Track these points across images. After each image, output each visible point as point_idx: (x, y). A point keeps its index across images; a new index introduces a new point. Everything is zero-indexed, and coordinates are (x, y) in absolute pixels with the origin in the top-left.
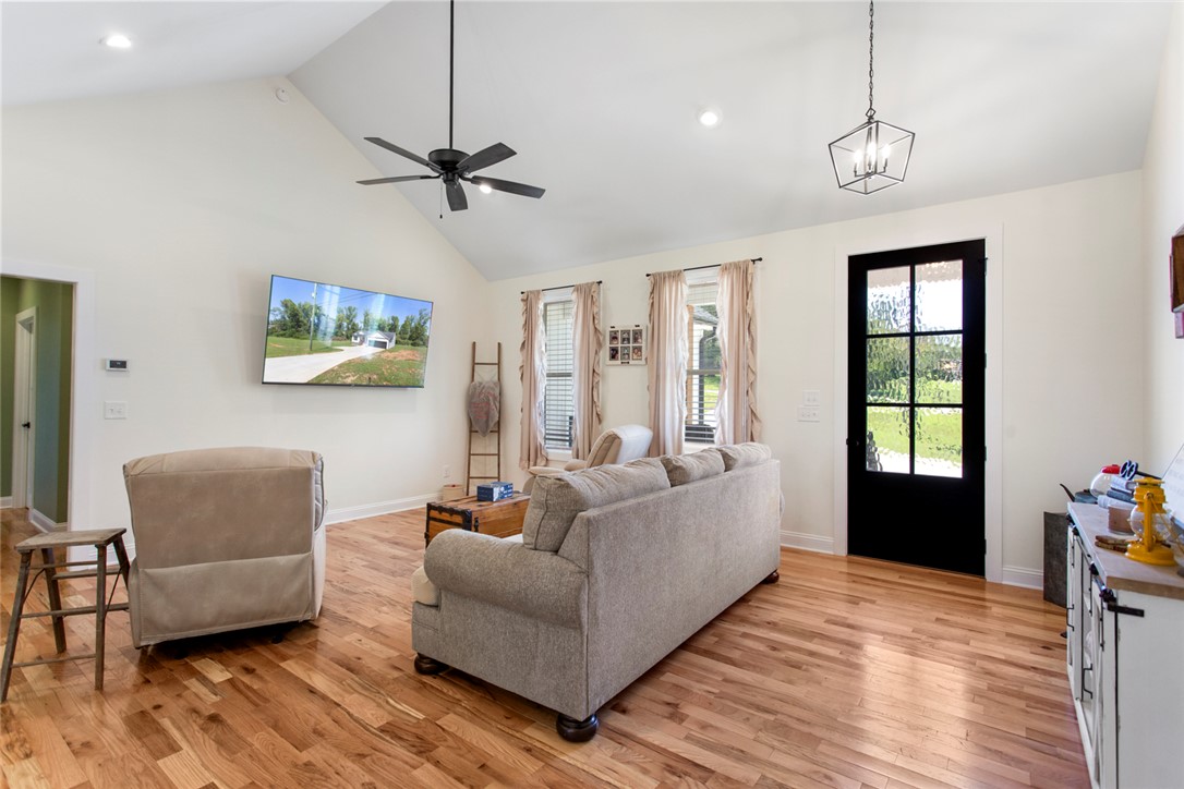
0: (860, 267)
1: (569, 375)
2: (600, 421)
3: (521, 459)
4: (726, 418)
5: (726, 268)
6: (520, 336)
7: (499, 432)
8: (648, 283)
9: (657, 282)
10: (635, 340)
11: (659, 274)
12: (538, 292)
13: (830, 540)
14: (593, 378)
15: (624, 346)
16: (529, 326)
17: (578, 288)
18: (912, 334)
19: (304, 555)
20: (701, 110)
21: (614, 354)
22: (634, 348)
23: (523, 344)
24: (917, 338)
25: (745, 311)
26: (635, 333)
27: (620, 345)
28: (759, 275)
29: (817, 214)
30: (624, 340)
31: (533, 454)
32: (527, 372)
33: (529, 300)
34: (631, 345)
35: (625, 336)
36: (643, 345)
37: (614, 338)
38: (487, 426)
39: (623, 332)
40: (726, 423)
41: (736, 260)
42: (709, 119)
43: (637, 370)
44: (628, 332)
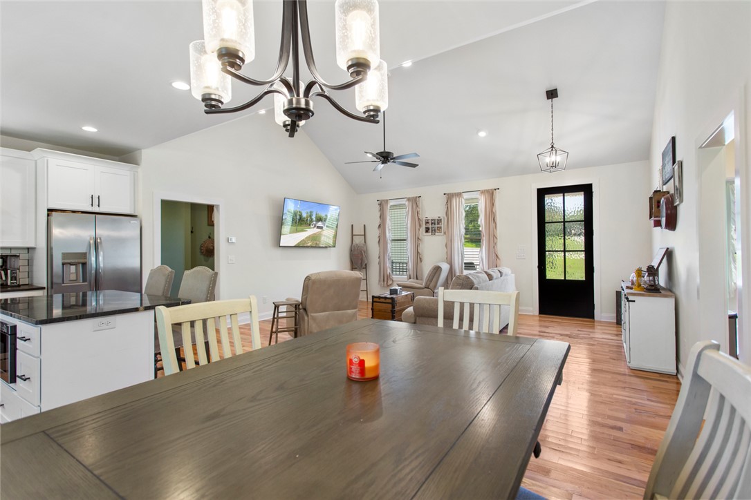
0: (542, 193)
1: (405, 240)
2: (421, 261)
3: (379, 281)
4: (484, 258)
5: (483, 192)
6: (378, 221)
7: (366, 268)
8: (444, 199)
9: (450, 197)
10: (438, 224)
11: (450, 194)
12: (387, 201)
13: (531, 309)
14: (417, 240)
15: (432, 227)
16: (382, 217)
17: (409, 199)
18: (564, 222)
19: (355, 310)
20: (479, 131)
21: (427, 230)
22: (438, 227)
23: (380, 225)
24: (566, 224)
25: (492, 211)
26: (438, 220)
27: (430, 226)
28: (497, 194)
29: (524, 170)
30: (432, 224)
31: (385, 279)
32: (382, 240)
33: (382, 204)
34: (436, 226)
35: (433, 222)
36: (442, 226)
37: (427, 223)
38: (362, 266)
39: (432, 220)
40: (484, 260)
41: (487, 189)
42: (482, 134)
43: (440, 237)
44: (435, 220)
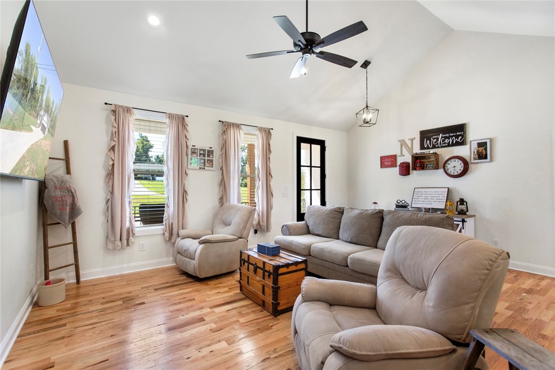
9: (226, 127)
10: (208, 156)
11: (227, 123)
14: (184, 175)
17: (170, 116)
18: (311, 166)
22: (208, 160)
26: (209, 151)
32: (117, 170)
33: (117, 112)
35: (202, 152)
36: (214, 159)
39: (201, 150)
43: (211, 173)
44: (204, 150)
